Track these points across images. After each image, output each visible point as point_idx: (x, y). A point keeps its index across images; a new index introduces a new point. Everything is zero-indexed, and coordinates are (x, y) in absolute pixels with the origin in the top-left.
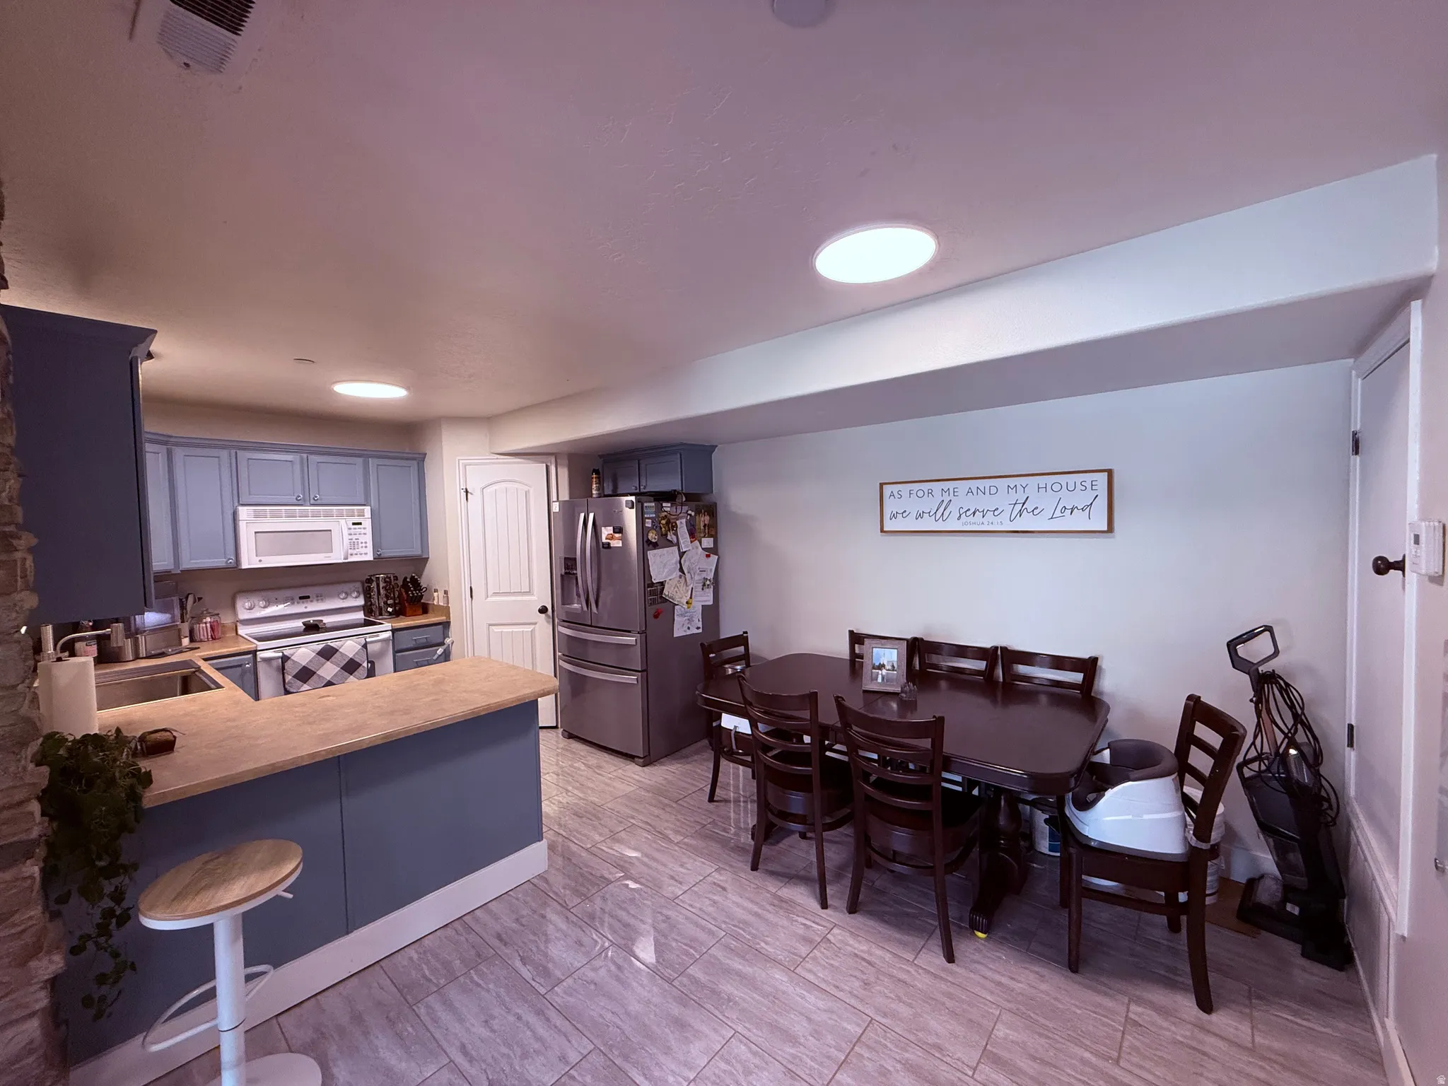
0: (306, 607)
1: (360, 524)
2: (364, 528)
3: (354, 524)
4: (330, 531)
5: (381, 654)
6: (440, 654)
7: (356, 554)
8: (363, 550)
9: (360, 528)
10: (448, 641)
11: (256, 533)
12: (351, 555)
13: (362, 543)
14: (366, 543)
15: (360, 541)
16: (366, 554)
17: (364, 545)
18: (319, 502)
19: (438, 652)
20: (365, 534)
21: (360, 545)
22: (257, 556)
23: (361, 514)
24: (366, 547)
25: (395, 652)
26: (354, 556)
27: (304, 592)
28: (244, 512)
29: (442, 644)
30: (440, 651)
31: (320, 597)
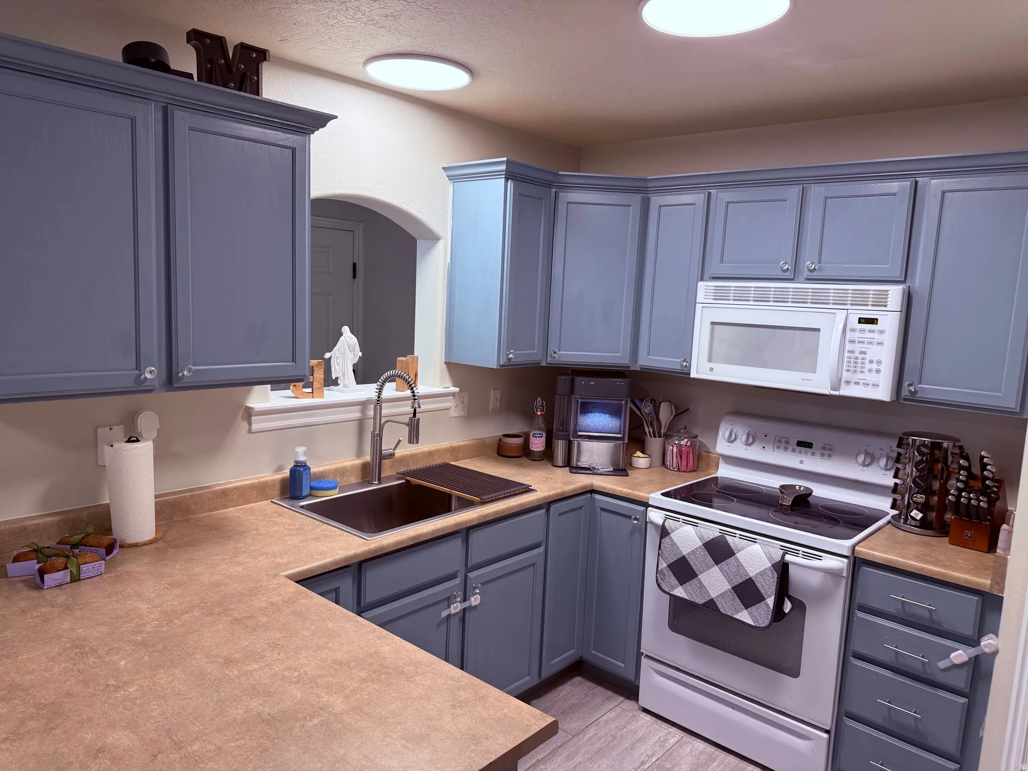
0: (802, 462)
1: (873, 321)
2: (881, 332)
3: (862, 321)
4: (818, 330)
5: (822, 596)
6: (957, 662)
7: (857, 383)
8: (871, 378)
9: (873, 331)
10: (988, 643)
11: (713, 323)
12: (848, 382)
13: (871, 362)
14: (879, 362)
15: (868, 357)
16: (876, 385)
17: (874, 366)
18: (815, 275)
19: (953, 655)
20: (880, 344)
21: (868, 366)
22: (710, 360)
23: (881, 301)
24: (878, 371)
25: (852, 607)
26: (861, 386)
27: (805, 434)
28: (704, 289)
29: (973, 642)
30: (960, 655)
31: (828, 451)
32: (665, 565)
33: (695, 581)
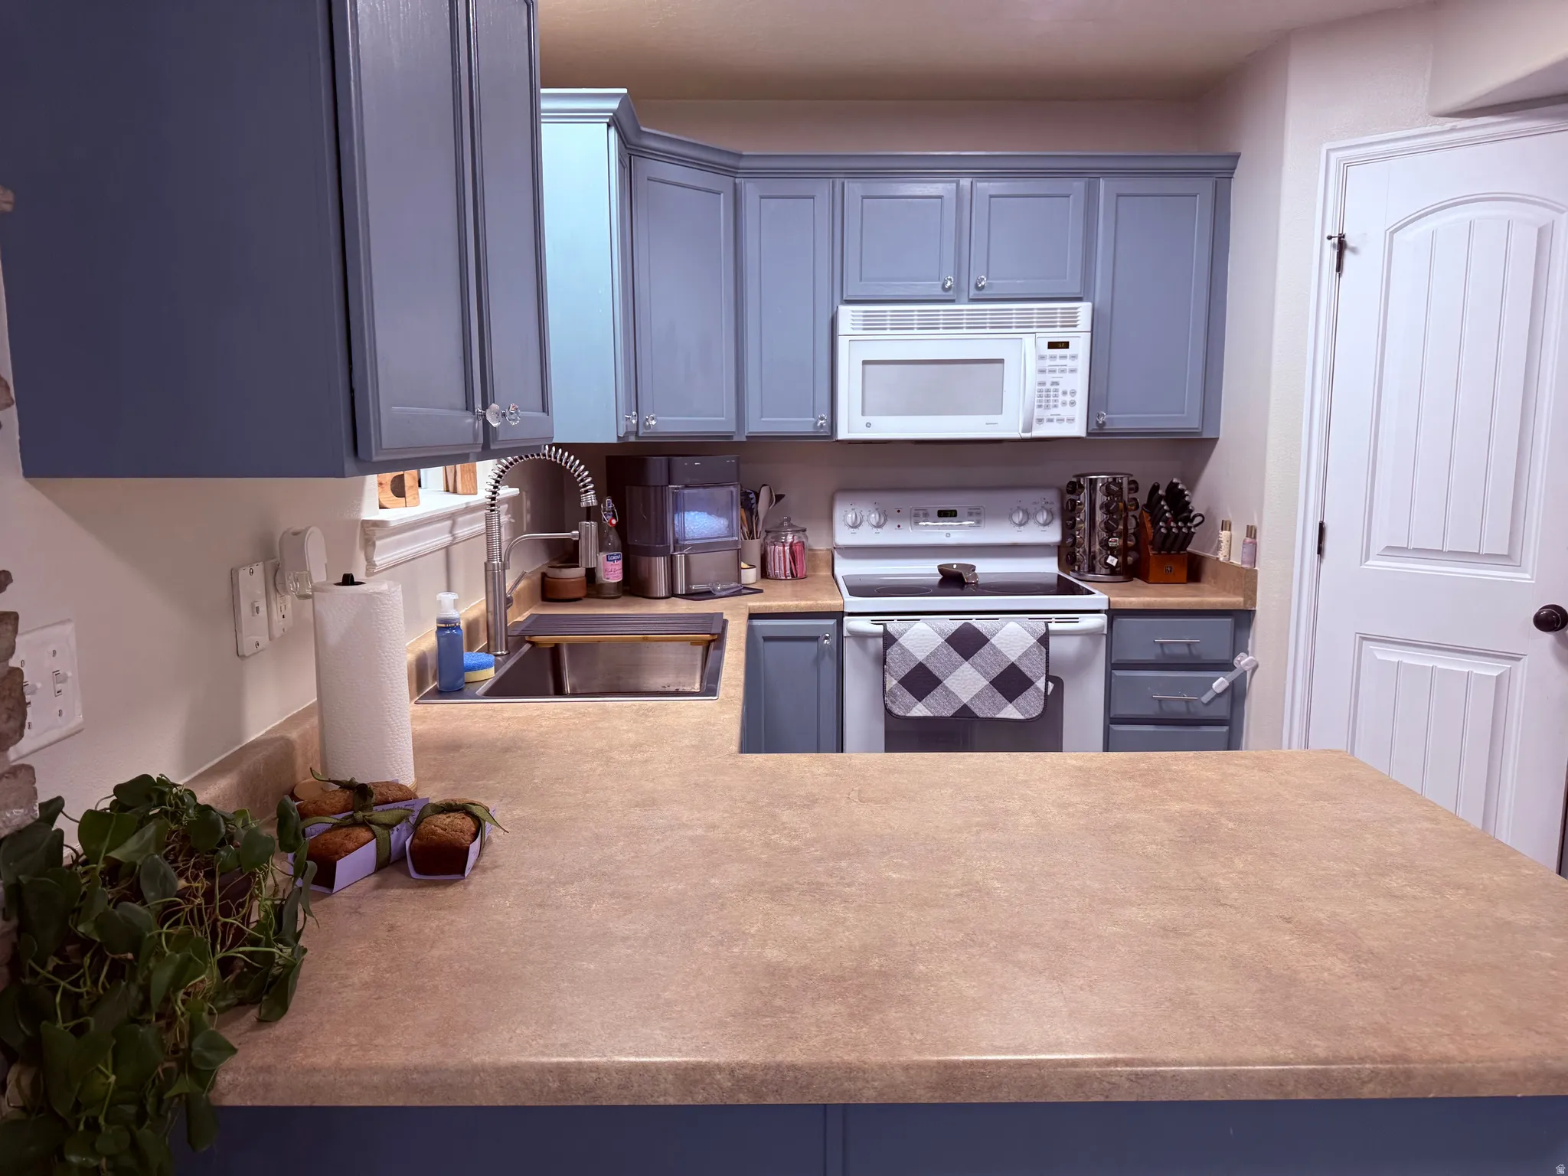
0: (948, 535)
1: (1066, 345)
2: (1074, 357)
3: (1052, 345)
4: (1001, 361)
5: (1080, 664)
6: (1219, 691)
7: (1050, 420)
8: (1065, 412)
9: (1064, 357)
10: (1243, 661)
11: (865, 363)
12: (1040, 421)
13: (1065, 393)
14: (1073, 393)
15: (1061, 388)
16: (1071, 420)
17: (1068, 398)
18: (985, 293)
19: (1214, 685)
20: (1073, 371)
21: (1061, 398)
22: (863, 414)
23: (1070, 322)
24: (1073, 403)
25: (1112, 666)
26: (1046, 424)
27: (948, 502)
28: (848, 317)
29: (1226, 666)
30: (1220, 683)
31: (978, 515)
32: (895, 682)
33: (939, 689)
